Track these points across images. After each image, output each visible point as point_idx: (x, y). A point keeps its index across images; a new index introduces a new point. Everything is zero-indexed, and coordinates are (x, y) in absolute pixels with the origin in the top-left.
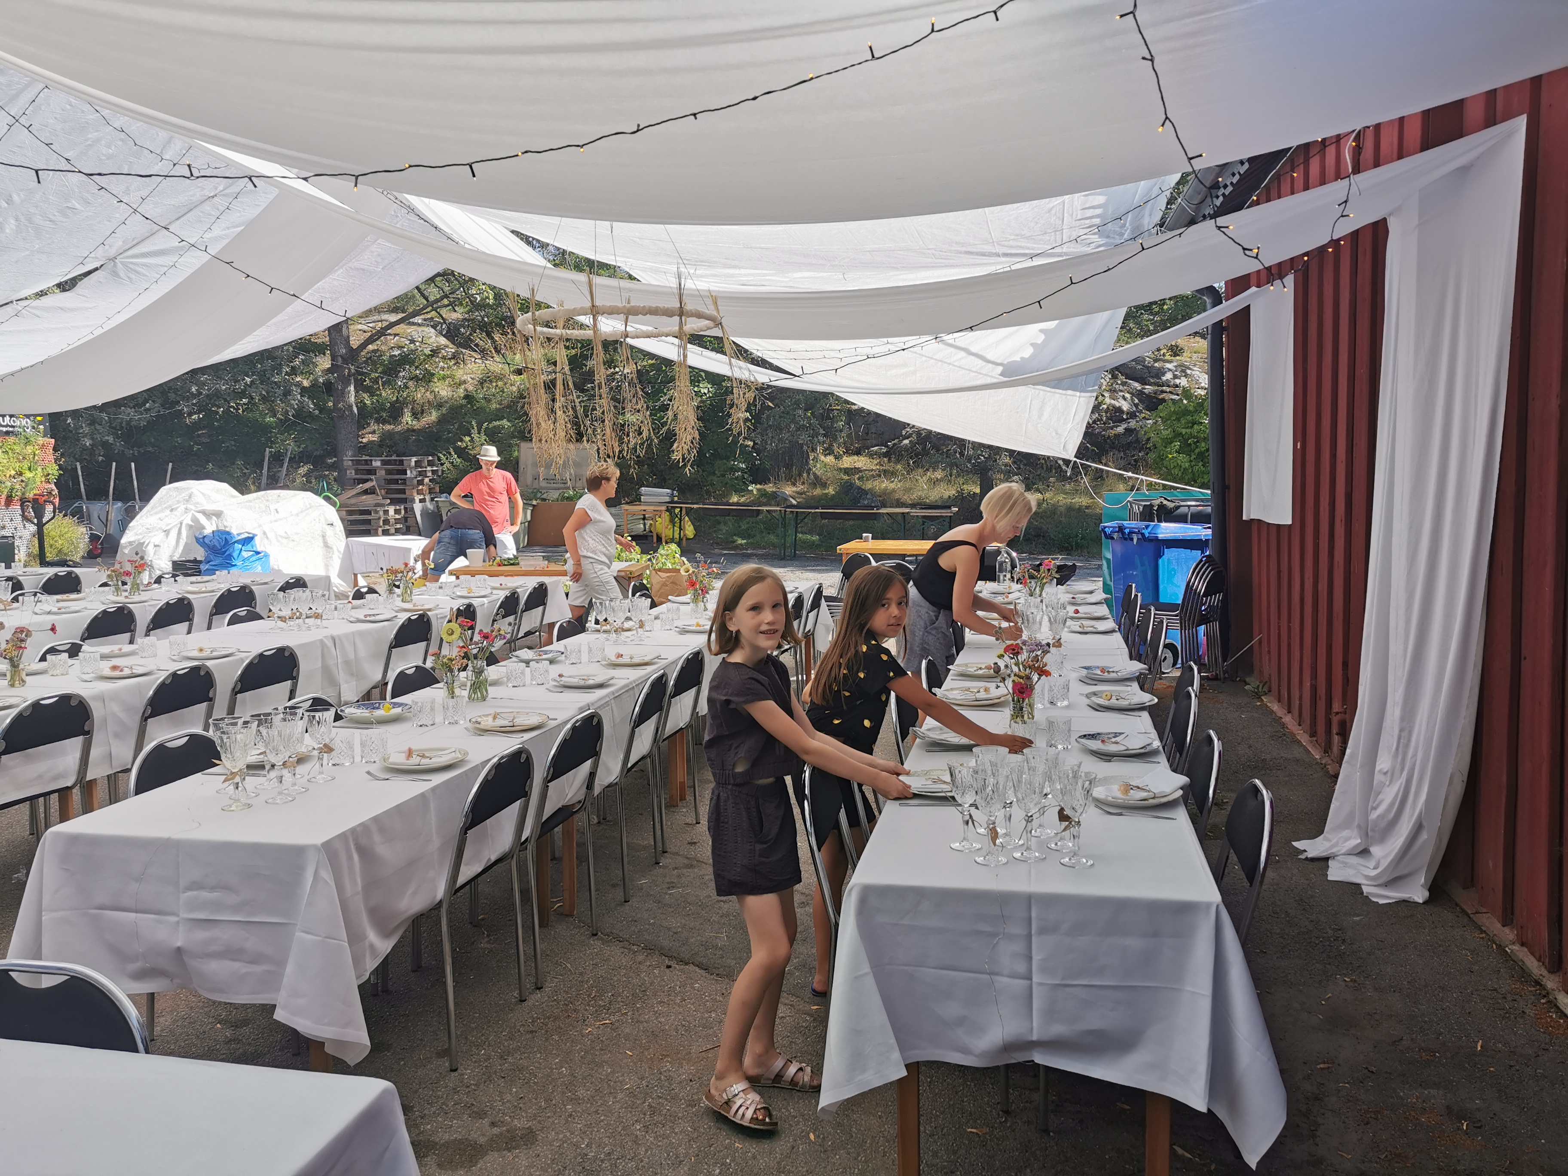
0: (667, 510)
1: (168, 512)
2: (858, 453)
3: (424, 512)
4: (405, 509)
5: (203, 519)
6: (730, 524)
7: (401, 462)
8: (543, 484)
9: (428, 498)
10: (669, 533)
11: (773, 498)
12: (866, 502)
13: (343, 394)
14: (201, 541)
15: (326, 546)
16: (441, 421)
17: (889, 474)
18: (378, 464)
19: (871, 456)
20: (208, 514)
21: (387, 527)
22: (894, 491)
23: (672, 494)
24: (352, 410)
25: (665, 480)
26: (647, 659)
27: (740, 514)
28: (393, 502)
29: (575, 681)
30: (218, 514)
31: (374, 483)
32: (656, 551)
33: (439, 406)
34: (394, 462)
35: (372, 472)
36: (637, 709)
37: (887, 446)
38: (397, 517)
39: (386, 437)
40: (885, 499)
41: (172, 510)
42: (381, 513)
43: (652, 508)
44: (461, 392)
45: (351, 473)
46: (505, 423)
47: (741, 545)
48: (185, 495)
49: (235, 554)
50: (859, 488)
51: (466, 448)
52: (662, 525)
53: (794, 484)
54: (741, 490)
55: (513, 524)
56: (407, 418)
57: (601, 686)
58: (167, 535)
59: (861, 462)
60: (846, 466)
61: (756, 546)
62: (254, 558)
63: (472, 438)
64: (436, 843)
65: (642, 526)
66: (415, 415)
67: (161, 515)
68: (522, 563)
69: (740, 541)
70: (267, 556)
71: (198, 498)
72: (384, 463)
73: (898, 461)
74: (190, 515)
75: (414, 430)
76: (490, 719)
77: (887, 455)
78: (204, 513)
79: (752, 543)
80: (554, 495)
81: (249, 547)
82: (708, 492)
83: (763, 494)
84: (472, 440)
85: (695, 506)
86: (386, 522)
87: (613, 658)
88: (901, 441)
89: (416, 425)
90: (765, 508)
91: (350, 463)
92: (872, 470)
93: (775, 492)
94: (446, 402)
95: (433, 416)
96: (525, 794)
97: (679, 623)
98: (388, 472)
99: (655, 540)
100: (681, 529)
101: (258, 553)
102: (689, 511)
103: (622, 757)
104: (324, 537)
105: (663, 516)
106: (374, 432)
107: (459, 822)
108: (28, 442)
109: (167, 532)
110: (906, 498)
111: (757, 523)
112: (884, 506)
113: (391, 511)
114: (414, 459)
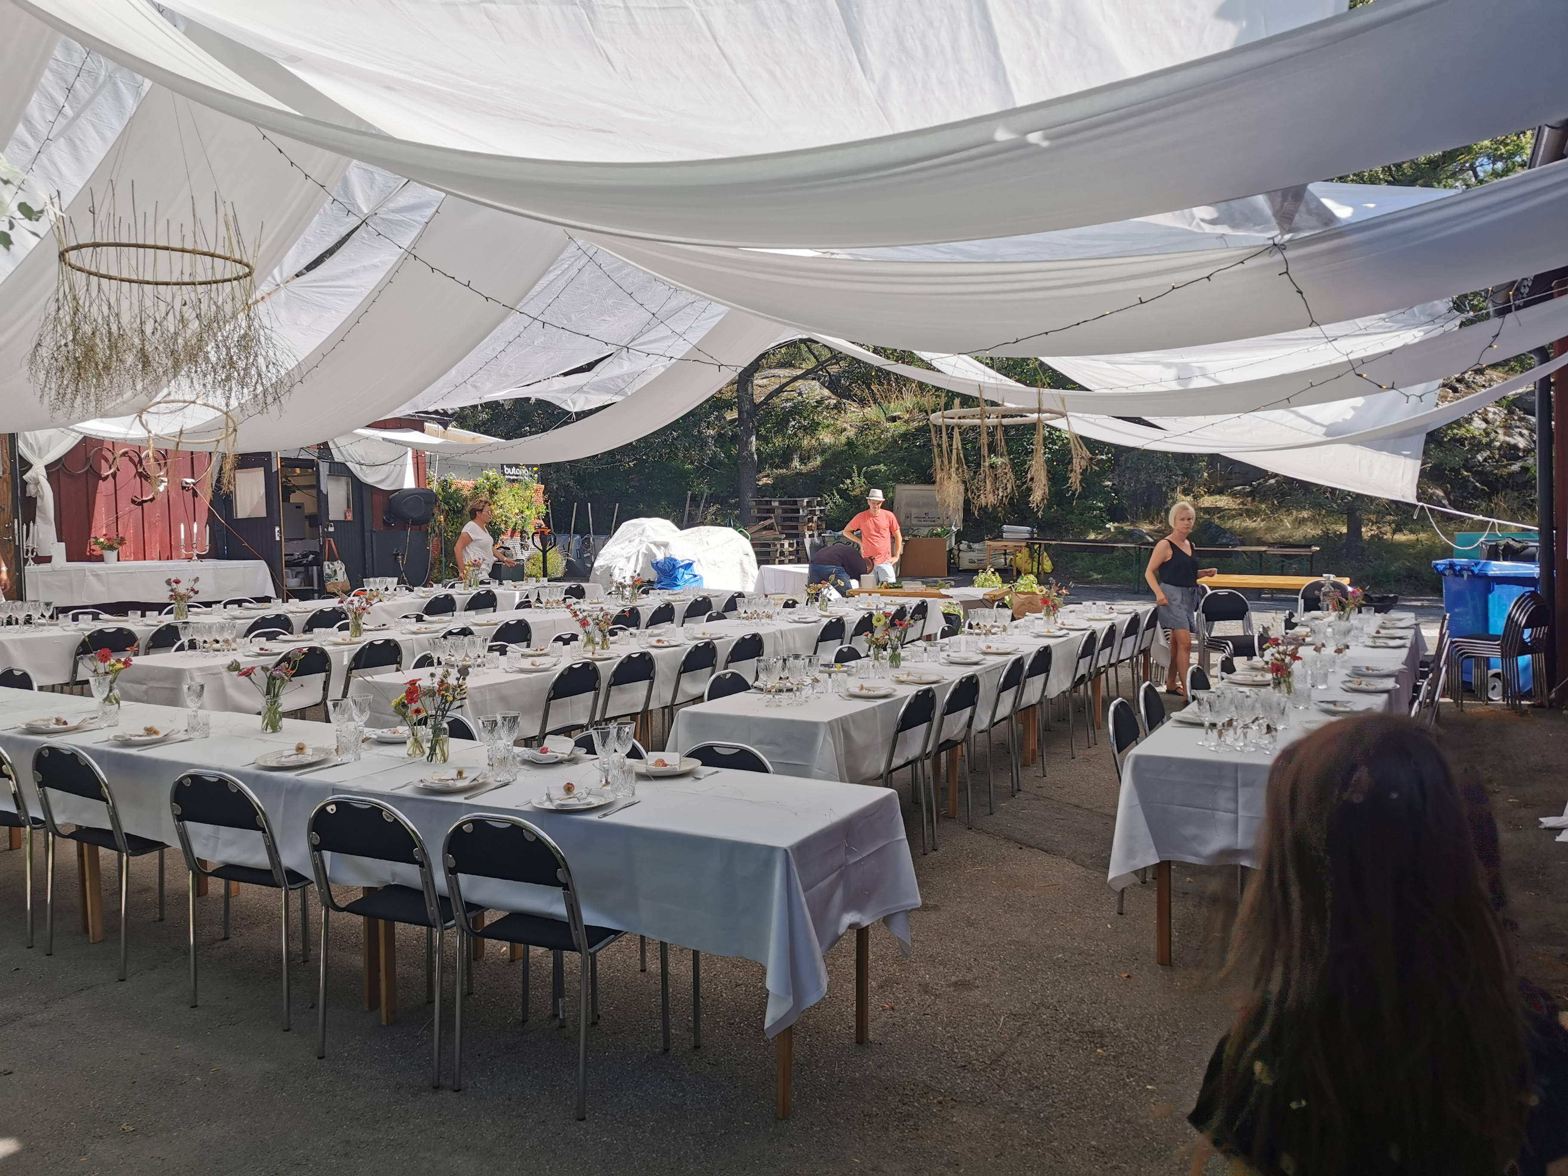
0: (1027, 546)
1: (627, 543)
2: (1220, 492)
3: (813, 546)
4: (797, 543)
5: (654, 549)
6: (1086, 559)
7: (795, 502)
8: (915, 522)
9: (816, 534)
10: (1029, 567)
11: (1129, 536)
12: (1224, 541)
13: (748, 443)
14: (656, 566)
15: (743, 571)
16: (825, 465)
17: (1250, 514)
18: (777, 504)
19: (1234, 495)
20: (658, 545)
21: (783, 558)
22: (1255, 529)
23: (1032, 531)
24: (753, 458)
25: (1025, 518)
26: (1009, 650)
27: (1096, 550)
28: (788, 537)
29: (958, 660)
30: (666, 545)
31: (773, 520)
32: (1015, 581)
33: (823, 452)
34: (789, 503)
35: (772, 511)
36: (1002, 680)
37: (1251, 485)
38: (791, 549)
39: (779, 479)
40: (1246, 537)
41: (630, 542)
42: (778, 546)
43: (1014, 544)
44: (843, 439)
45: (754, 512)
46: (882, 467)
47: (1097, 579)
48: (639, 529)
49: (679, 577)
50: (1218, 527)
51: (847, 489)
52: (1022, 559)
53: (1152, 523)
54: (1099, 527)
55: (893, 556)
56: (796, 463)
57: (976, 664)
58: (628, 561)
59: (1223, 501)
60: (1206, 505)
61: (1111, 581)
62: (692, 580)
63: (853, 481)
64: (880, 739)
65: (1003, 560)
66: (802, 461)
67: (623, 545)
68: (905, 586)
69: (1096, 576)
70: (701, 578)
71: (649, 532)
72: (781, 503)
73: (1261, 502)
74: (645, 545)
75: (802, 474)
76: (905, 676)
77: (1251, 494)
78: (655, 543)
79: (1107, 578)
80: (925, 531)
81: (689, 571)
82: (1066, 529)
83: (1119, 531)
84: (853, 483)
85: (1053, 543)
86: (782, 554)
87: (984, 649)
88: (1266, 481)
89: (804, 469)
90: (1120, 545)
91: (754, 503)
92: (1235, 509)
93: (1132, 530)
94: (829, 448)
95: (819, 460)
96: (930, 720)
97: (1035, 631)
98: (785, 511)
99: (1015, 573)
100: (1039, 564)
101: (695, 576)
102: (1047, 547)
103: (990, 713)
104: (741, 564)
105: (1023, 550)
106: (768, 476)
107: (894, 729)
108: (527, 487)
109: (628, 559)
110: (1269, 538)
111: (1113, 559)
112: (1243, 544)
113: (786, 546)
114: (806, 500)
